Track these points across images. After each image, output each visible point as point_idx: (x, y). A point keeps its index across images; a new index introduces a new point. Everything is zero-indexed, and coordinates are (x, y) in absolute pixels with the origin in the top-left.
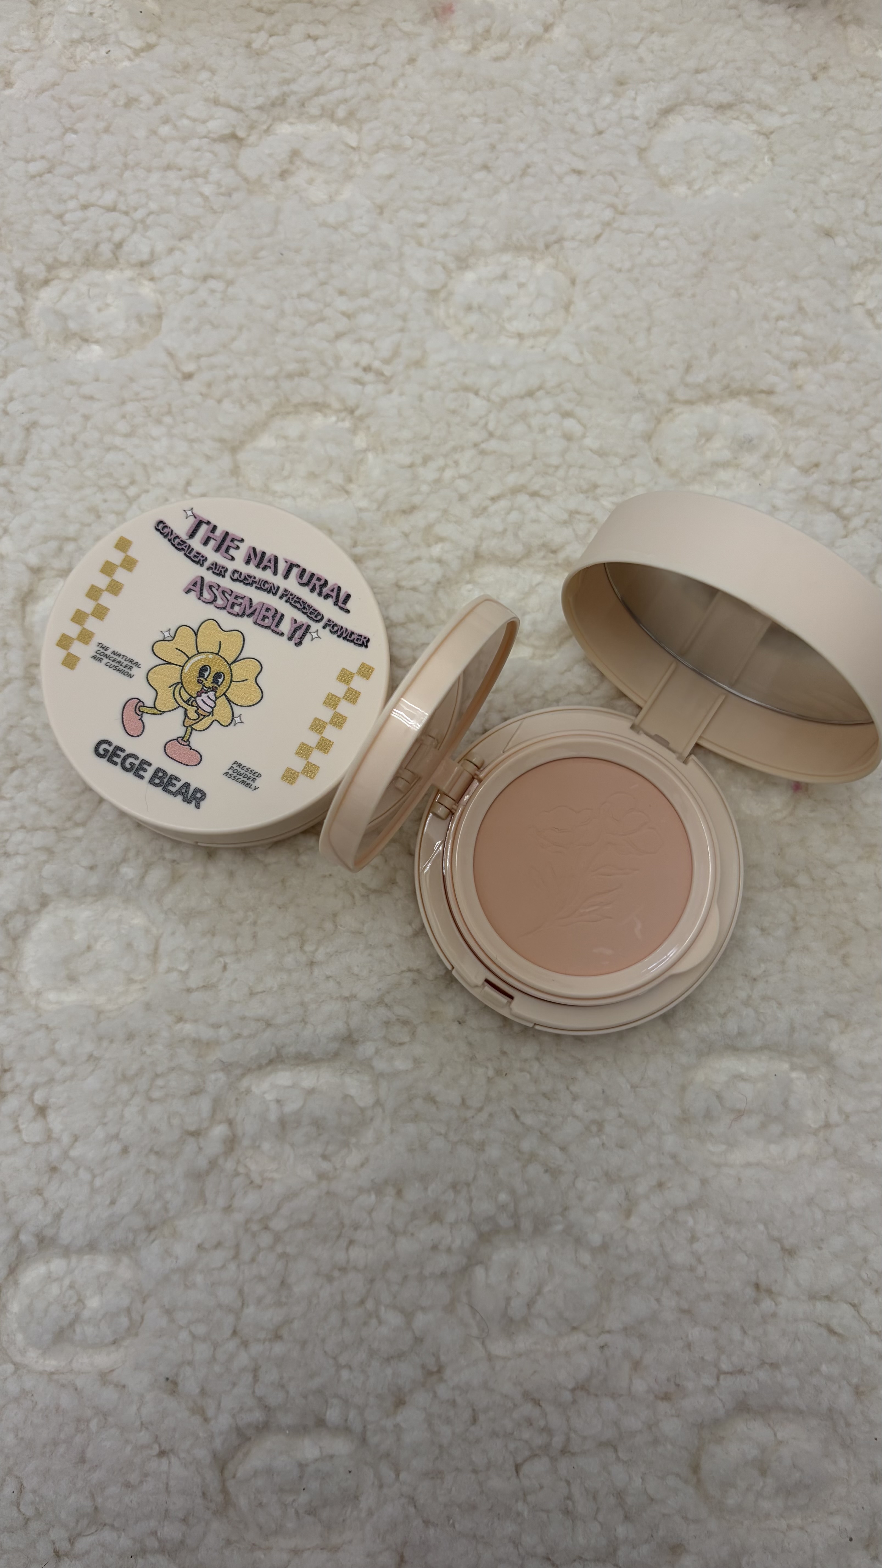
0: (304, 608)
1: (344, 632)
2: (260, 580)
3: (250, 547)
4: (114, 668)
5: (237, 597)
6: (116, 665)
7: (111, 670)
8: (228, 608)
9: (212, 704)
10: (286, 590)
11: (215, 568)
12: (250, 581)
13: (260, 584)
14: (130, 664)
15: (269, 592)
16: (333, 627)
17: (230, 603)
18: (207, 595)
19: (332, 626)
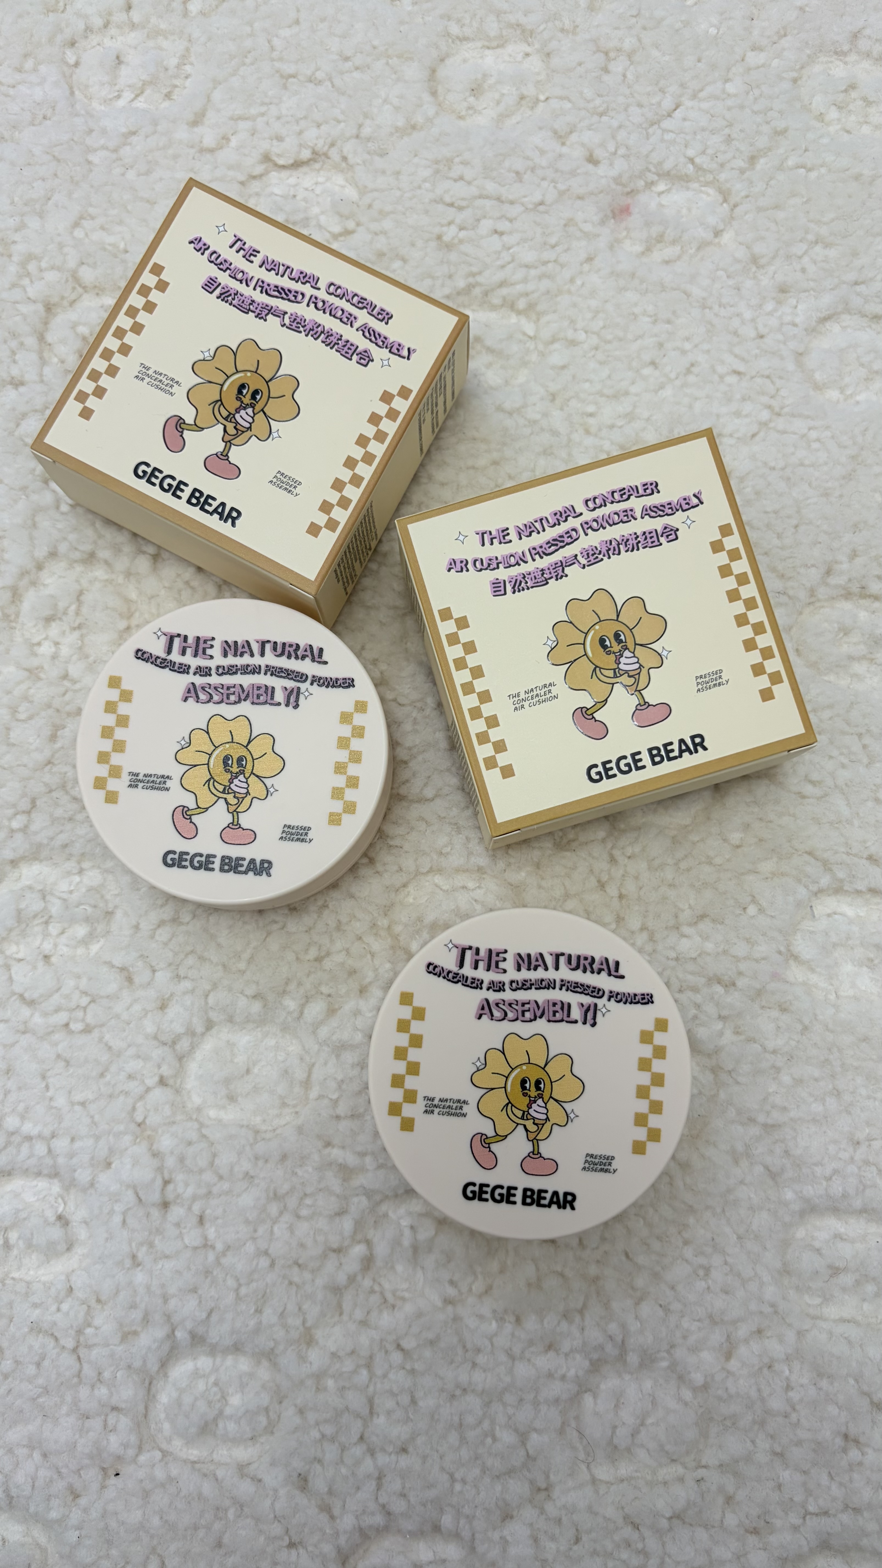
0: (288, 674)
1: (330, 681)
2: (242, 666)
3: (222, 642)
4: (150, 788)
5: (228, 688)
6: (151, 785)
8: (225, 700)
9: (245, 785)
10: (267, 666)
11: (201, 670)
12: (234, 670)
13: (243, 669)
14: (163, 780)
15: (253, 673)
16: (319, 681)
17: (225, 695)
18: (203, 696)
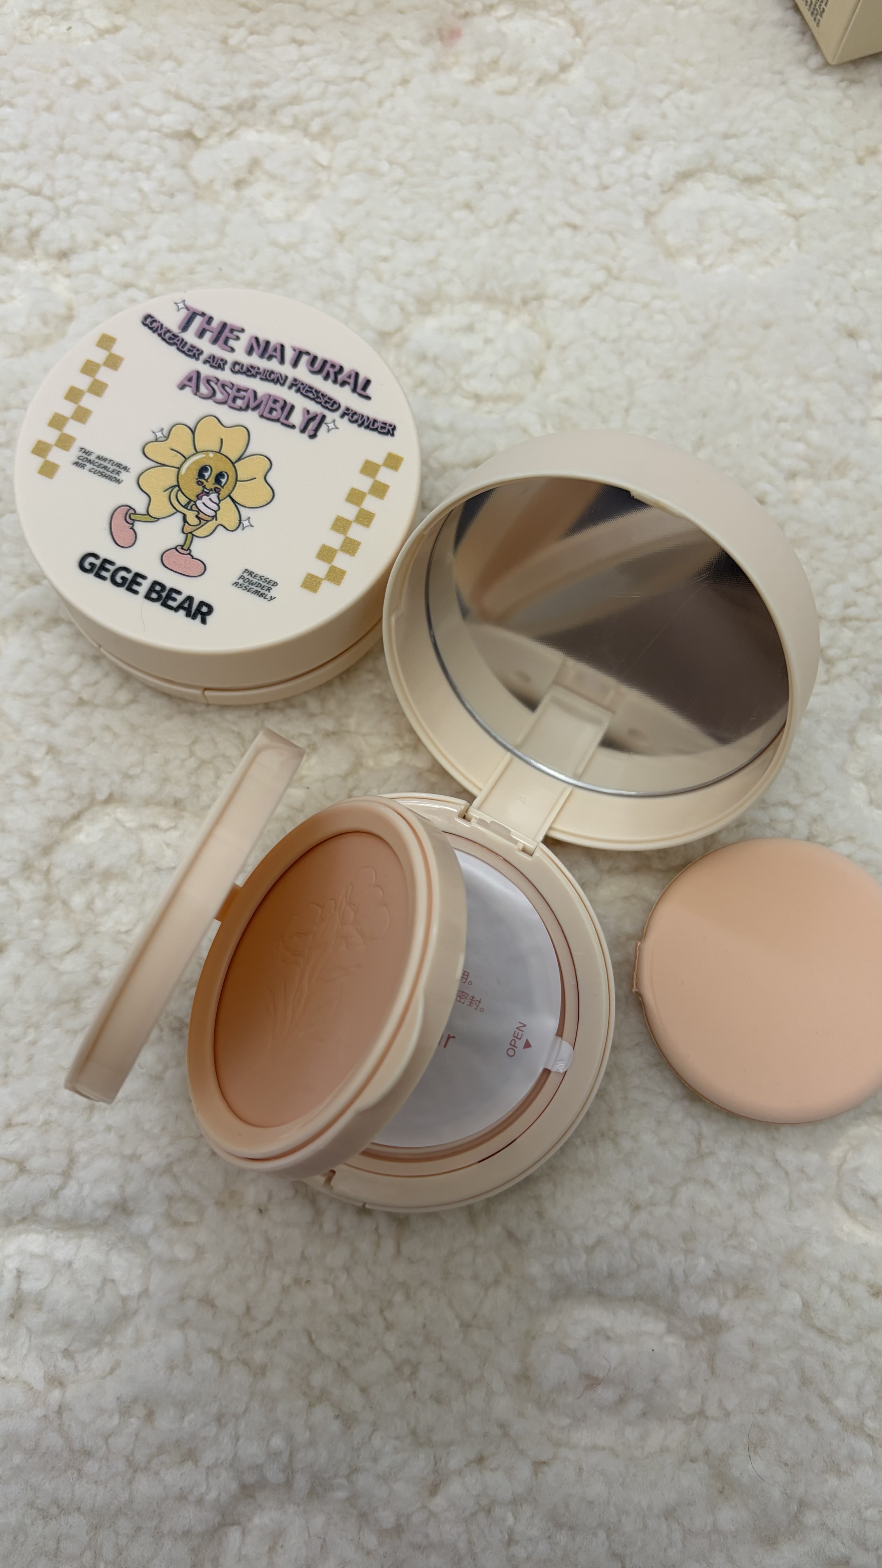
0: (318, 397)
1: (366, 421)
2: (265, 371)
3: (251, 337)
4: (99, 474)
5: (239, 390)
6: (102, 470)
7: (96, 476)
8: (230, 402)
9: (215, 507)
10: (295, 380)
11: (213, 361)
12: (253, 372)
13: (265, 375)
14: (118, 469)
15: (275, 383)
16: (352, 417)
17: (231, 397)
18: (203, 390)
19: (351, 415)
